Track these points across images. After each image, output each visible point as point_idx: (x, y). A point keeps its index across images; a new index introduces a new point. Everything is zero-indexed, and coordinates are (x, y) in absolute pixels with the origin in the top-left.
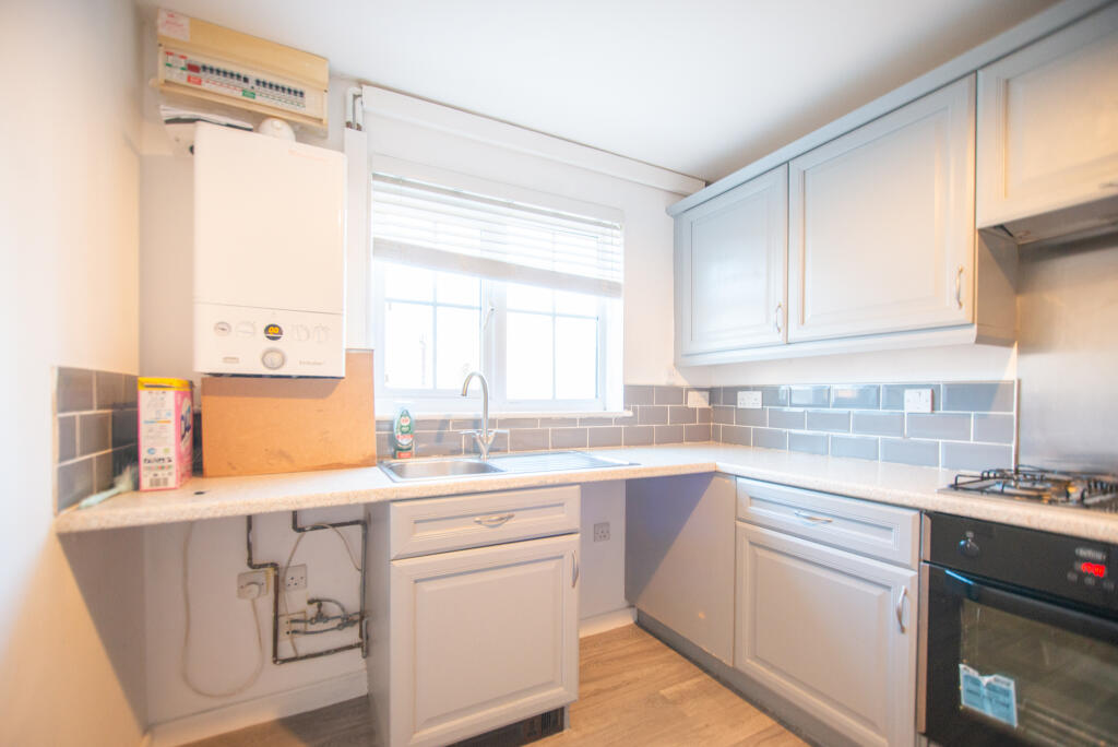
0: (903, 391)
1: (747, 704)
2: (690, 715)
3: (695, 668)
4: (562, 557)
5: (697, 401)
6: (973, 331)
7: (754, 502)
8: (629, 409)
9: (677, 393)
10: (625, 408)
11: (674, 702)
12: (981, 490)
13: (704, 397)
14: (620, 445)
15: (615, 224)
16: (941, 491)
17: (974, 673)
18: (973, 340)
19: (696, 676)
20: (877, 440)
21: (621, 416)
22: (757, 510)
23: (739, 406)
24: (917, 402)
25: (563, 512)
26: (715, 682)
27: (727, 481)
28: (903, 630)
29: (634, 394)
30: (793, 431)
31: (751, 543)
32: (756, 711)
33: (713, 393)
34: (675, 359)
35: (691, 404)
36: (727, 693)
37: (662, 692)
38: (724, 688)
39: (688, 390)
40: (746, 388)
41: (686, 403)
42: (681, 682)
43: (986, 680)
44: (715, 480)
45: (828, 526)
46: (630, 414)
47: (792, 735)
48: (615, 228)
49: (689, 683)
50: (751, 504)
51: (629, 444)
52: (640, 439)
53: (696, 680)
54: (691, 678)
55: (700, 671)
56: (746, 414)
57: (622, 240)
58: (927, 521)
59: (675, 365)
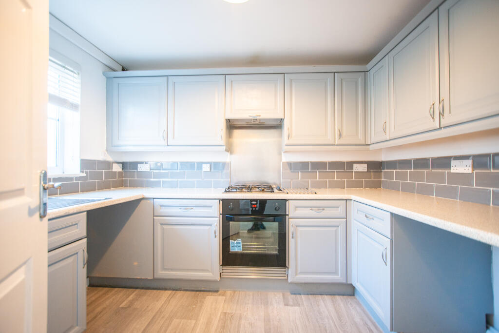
0: (202, 165)
1: (159, 291)
2: (138, 307)
3: (131, 290)
4: (77, 253)
5: (117, 168)
6: (224, 148)
7: (162, 207)
8: (83, 172)
9: (108, 164)
10: (81, 172)
11: (129, 307)
12: (229, 192)
13: (120, 166)
14: (78, 192)
15: (75, 71)
16: (223, 193)
17: (233, 241)
18: (224, 150)
19: (133, 292)
20: (194, 181)
21: (78, 176)
22: (163, 211)
23: (139, 170)
24: (206, 168)
25: (77, 228)
26: (142, 290)
27: (149, 201)
28: (216, 237)
29: (86, 164)
30: (164, 180)
31: (161, 224)
32: (163, 291)
33: (124, 165)
34: (106, 148)
35: (114, 170)
36: (149, 291)
37: (121, 306)
38: (148, 290)
39: (113, 163)
40: (142, 163)
41: (112, 169)
42: (127, 298)
43: (235, 242)
44: (142, 202)
45: (192, 210)
46: (84, 175)
47: (179, 292)
48: (75, 73)
49: (132, 296)
50: (161, 209)
51: (82, 191)
52: (89, 188)
53: (134, 294)
54: (131, 294)
55: (134, 290)
56: (141, 174)
57: (80, 81)
58: (221, 202)
59: (107, 150)
